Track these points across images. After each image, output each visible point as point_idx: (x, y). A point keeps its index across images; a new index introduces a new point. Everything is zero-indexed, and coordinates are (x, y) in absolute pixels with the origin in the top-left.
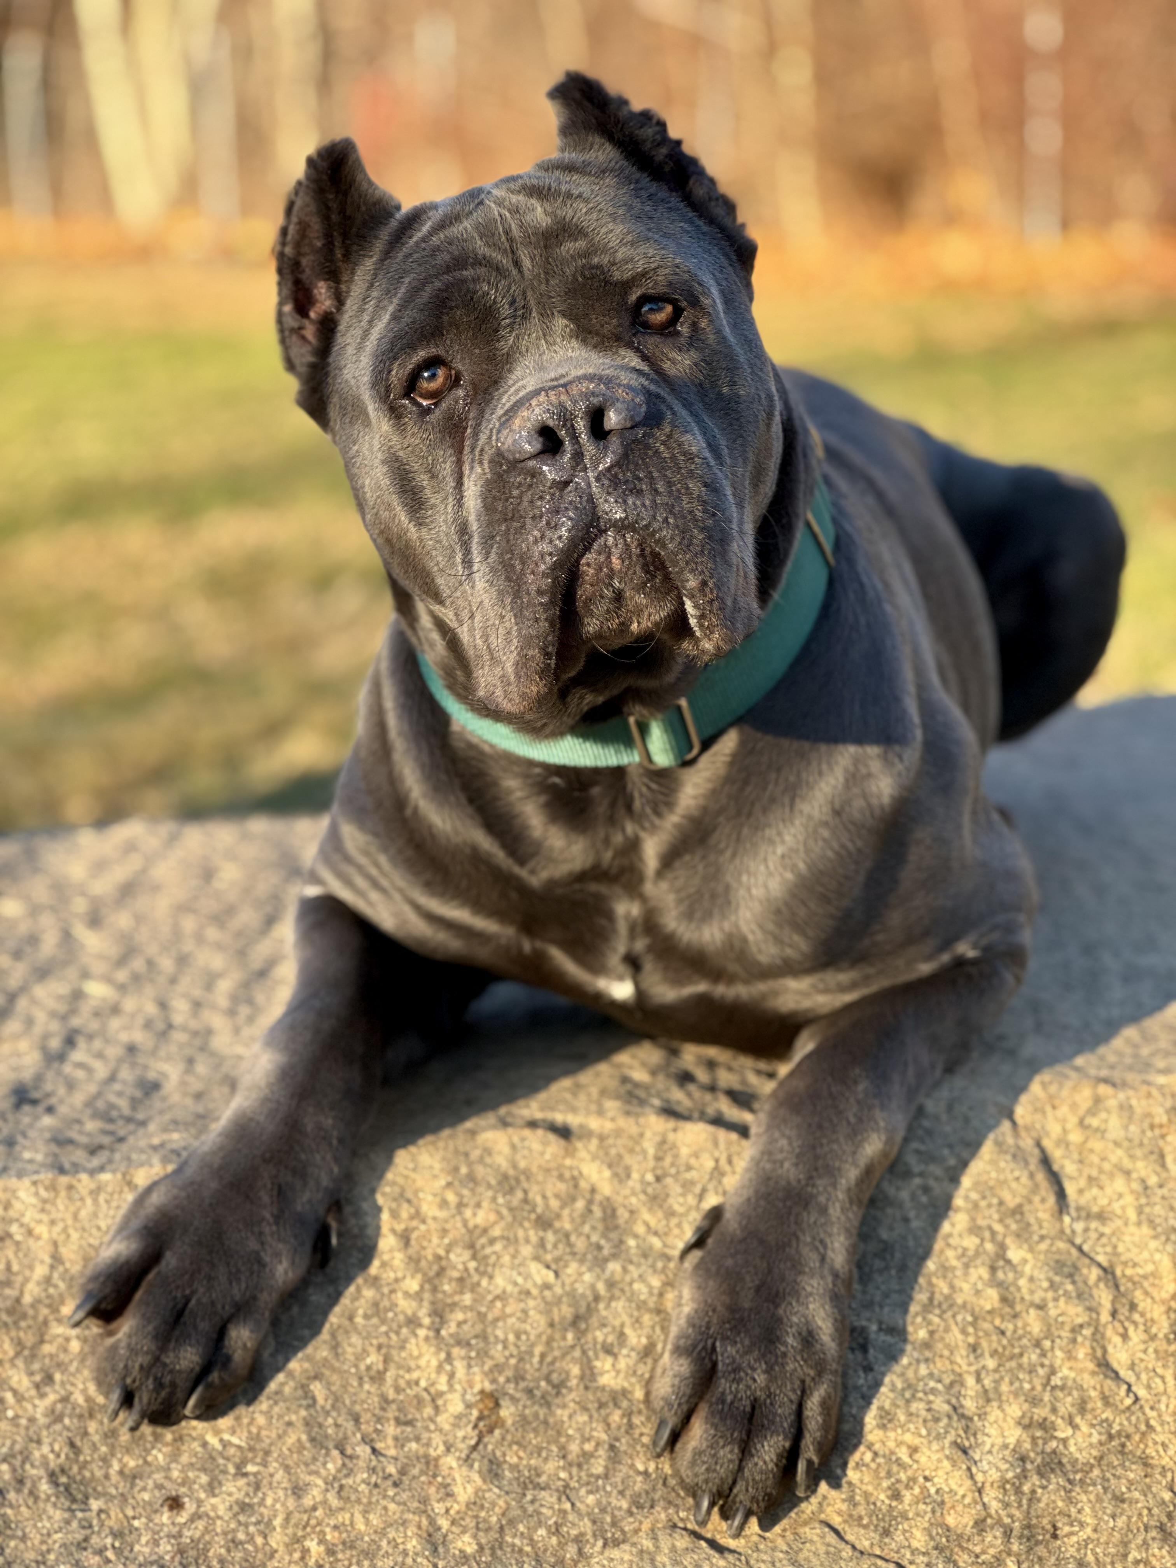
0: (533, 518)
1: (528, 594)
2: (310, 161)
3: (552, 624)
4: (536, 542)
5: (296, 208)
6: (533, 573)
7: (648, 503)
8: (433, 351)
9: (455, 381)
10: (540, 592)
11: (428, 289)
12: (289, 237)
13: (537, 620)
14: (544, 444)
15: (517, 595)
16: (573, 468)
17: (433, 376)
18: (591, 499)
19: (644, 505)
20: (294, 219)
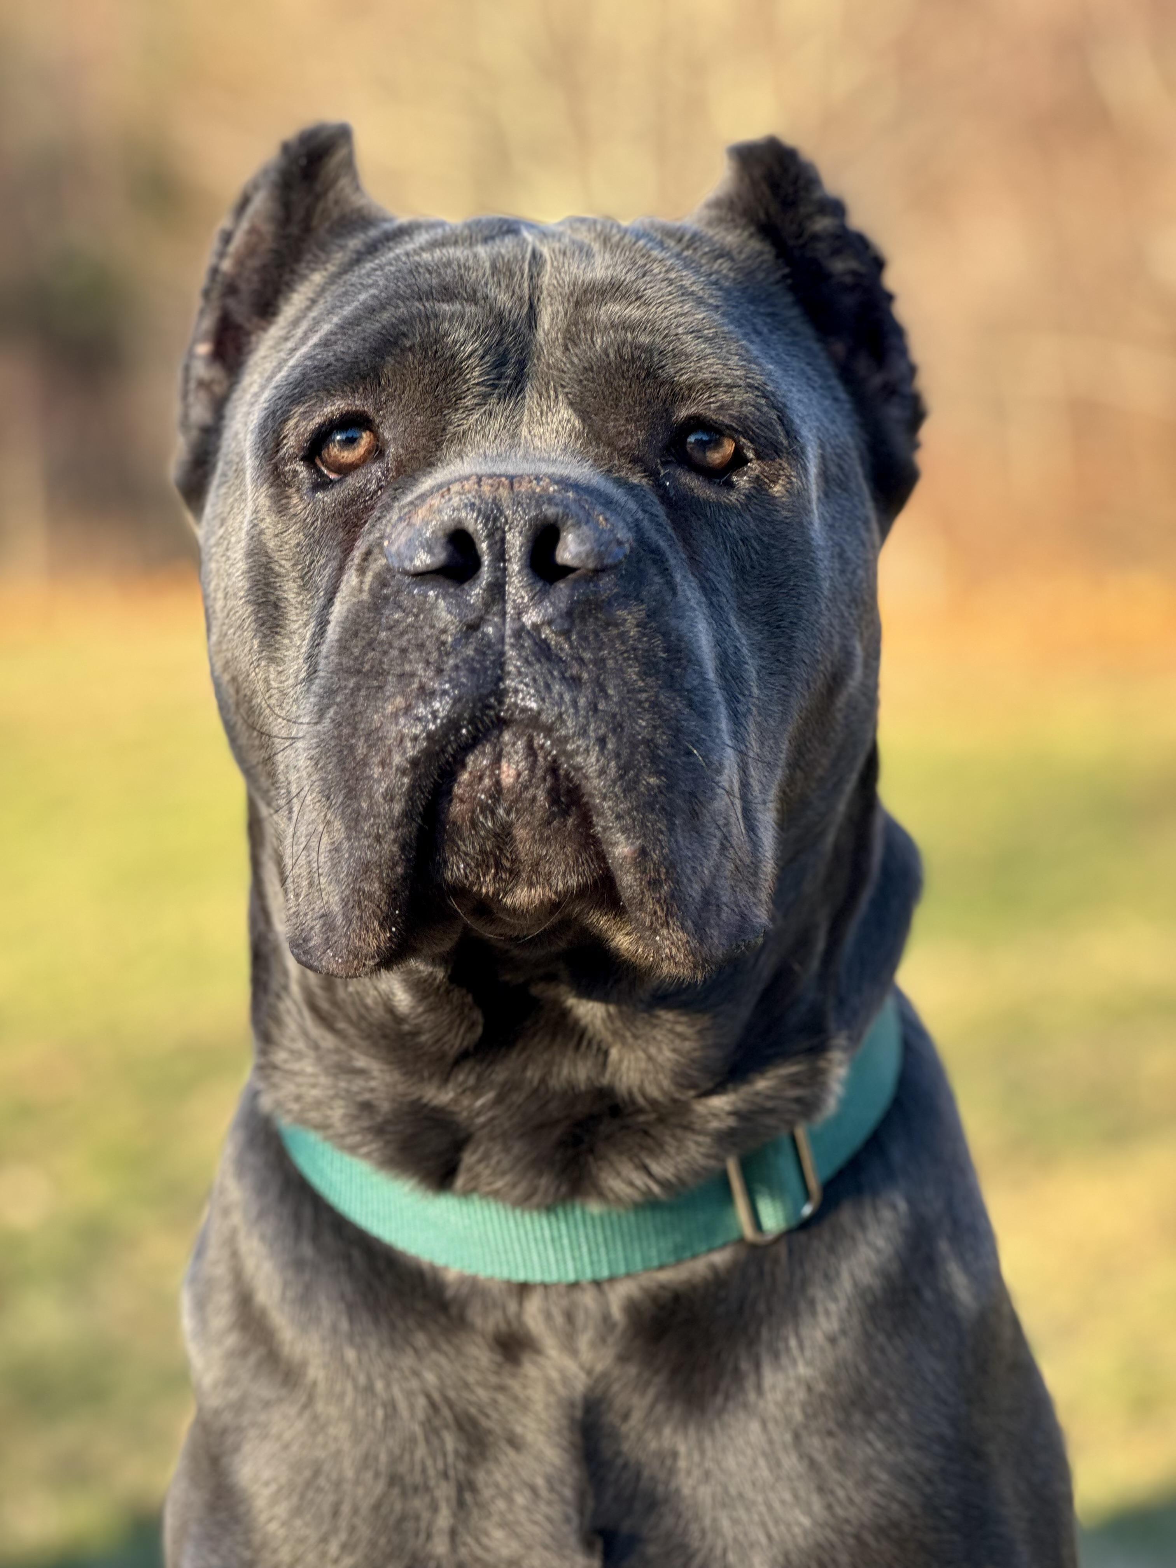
0: (401, 676)
1: (371, 797)
2: (286, 148)
3: (404, 847)
4: (395, 715)
5: (251, 210)
6: (383, 764)
7: (582, 702)
8: (357, 403)
9: (377, 452)
10: (389, 797)
11: (386, 315)
12: (232, 248)
13: (378, 838)
14: (451, 557)
15: (351, 794)
16: (487, 606)
17: (350, 442)
18: (500, 663)
19: (575, 703)
20: (245, 225)
